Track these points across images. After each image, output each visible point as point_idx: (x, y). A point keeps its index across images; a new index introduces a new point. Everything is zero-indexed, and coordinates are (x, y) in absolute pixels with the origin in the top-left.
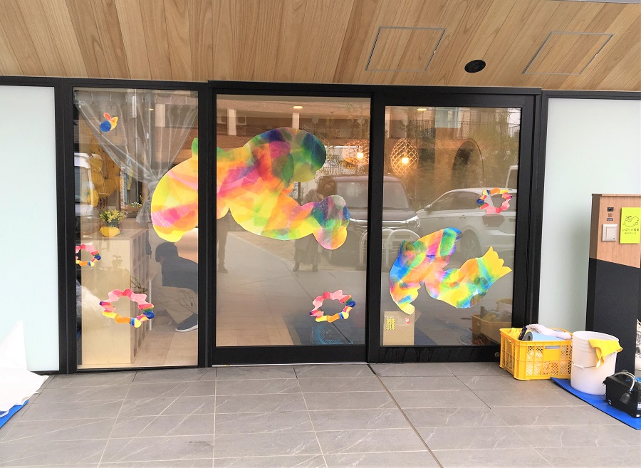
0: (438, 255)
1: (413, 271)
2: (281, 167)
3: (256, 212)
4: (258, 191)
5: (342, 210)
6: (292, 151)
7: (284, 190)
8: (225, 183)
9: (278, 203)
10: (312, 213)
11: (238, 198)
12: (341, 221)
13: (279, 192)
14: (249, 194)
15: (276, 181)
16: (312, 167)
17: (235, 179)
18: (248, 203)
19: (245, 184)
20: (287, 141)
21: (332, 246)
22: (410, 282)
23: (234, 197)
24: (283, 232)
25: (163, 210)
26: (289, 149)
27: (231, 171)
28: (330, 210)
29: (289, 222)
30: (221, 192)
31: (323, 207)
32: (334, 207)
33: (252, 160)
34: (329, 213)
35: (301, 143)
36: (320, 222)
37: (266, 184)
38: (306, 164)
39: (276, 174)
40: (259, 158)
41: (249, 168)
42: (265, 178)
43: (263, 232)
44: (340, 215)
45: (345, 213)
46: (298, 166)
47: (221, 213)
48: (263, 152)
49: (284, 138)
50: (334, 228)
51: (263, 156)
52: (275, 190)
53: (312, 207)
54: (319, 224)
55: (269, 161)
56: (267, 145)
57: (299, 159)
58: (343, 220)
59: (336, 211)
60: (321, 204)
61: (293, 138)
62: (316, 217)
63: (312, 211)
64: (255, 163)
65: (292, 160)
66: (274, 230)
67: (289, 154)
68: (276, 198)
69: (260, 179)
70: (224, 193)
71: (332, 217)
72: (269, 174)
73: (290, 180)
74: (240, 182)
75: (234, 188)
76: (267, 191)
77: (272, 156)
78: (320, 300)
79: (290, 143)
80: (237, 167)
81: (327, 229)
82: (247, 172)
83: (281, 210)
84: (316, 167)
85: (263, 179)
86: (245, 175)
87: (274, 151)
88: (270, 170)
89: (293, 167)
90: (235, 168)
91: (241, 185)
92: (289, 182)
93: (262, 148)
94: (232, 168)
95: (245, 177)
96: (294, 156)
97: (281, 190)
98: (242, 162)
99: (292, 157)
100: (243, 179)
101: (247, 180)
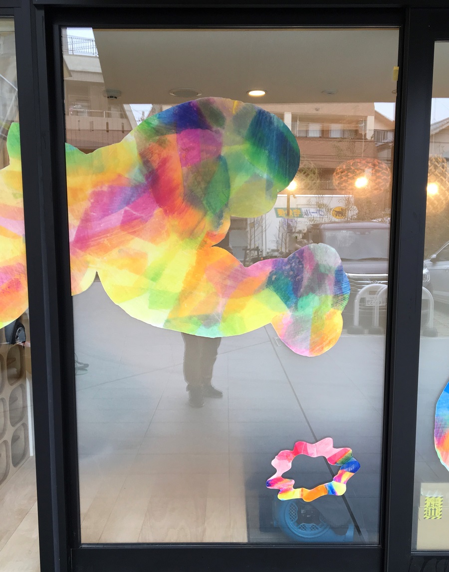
2: (203, 186)
3: (154, 279)
4: (156, 235)
5: (332, 276)
6: (225, 151)
7: (210, 235)
8: (86, 220)
9: (199, 263)
10: (271, 282)
11: (114, 253)
12: (330, 299)
13: (200, 239)
15: (193, 215)
16: (269, 185)
17: (106, 212)
19: (128, 223)
20: (215, 128)
21: (312, 350)
23: (106, 250)
26: (219, 145)
27: (98, 196)
28: (307, 275)
29: (222, 301)
30: (79, 239)
31: (292, 269)
33: (141, 172)
34: (305, 282)
35: (245, 132)
36: (286, 299)
37: (172, 222)
38: (256, 176)
39: (193, 200)
40: (155, 165)
41: (136, 187)
42: (170, 210)
43: (168, 321)
44: (329, 287)
45: (338, 282)
46: (239, 181)
48: (164, 154)
49: (209, 121)
50: (316, 312)
51: (164, 162)
53: (269, 269)
54: (283, 305)
55: (178, 172)
57: (240, 168)
58: (336, 296)
59: (319, 277)
60: (289, 262)
61: (229, 121)
62: (278, 290)
63: (270, 278)
64: (147, 178)
66: (190, 318)
67: (219, 157)
68: (195, 252)
69: (158, 211)
70: (84, 241)
71: (311, 290)
72: (179, 200)
75: (106, 231)
76: (174, 237)
77: (184, 161)
78: (287, 457)
79: (223, 132)
80: (110, 187)
81: (300, 313)
82: (132, 196)
83: (205, 276)
84: (277, 184)
85: (165, 211)
86: (128, 204)
87: (187, 150)
88: (180, 191)
89: (228, 185)
90: (105, 189)
91: (118, 224)
92: (220, 216)
93: (161, 143)
94: (99, 189)
95: (127, 208)
96: (229, 162)
97: (203, 235)
98: (120, 176)
99: (225, 164)
100: (122, 211)
101: (132, 215)
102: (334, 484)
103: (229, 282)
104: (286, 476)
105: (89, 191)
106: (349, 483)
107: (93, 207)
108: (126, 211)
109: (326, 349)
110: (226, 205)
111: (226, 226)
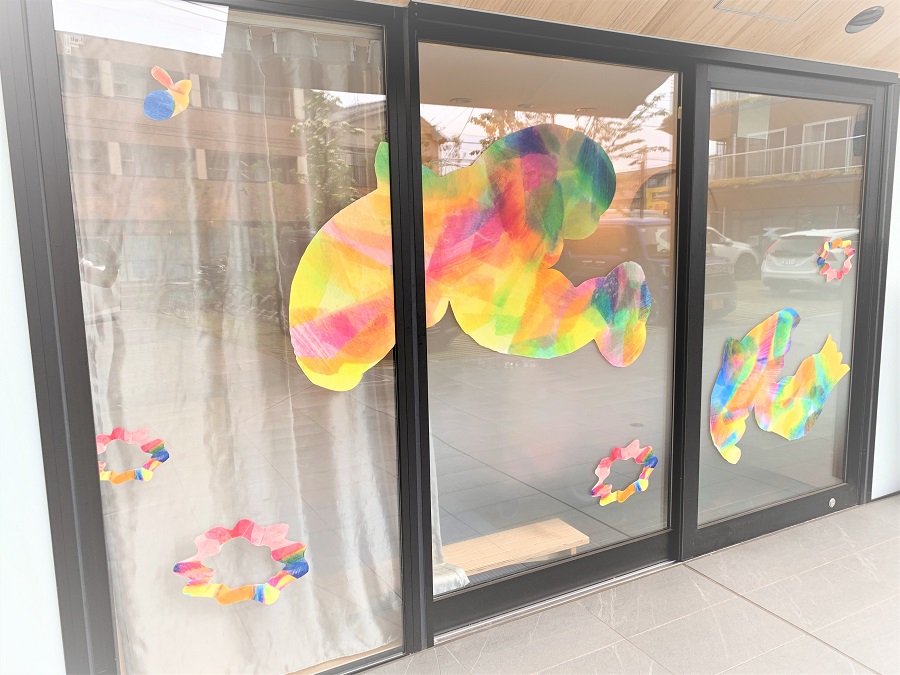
0: (771, 357)
1: (740, 389)
2: (542, 209)
3: (500, 305)
5: (639, 291)
6: (560, 176)
7: (547, 258)
9: (537, 285)
10: (594, 301)
11: (465, 280)
12: (638, 311)
13: (539, 262)
14: (485, 269)
16: (594, 208)
17: (458, 238)
18: (484, 289)
19: (479, 248)
20: (552, 153)
21: (624, 360)
22: (736, 409)
23: (457, 277)
24: (546, 342)
25: (317, 319)
26: (555, 170)
27: (451, 220)
28: (621, 291)
29: (556, 321)
31: (610, 287)
32: (627, 285)
33: (490, 195)
34: (620, 299)
35: (575, 158)
36: (606, 316)
37: (516, 247)
38: (584, 200)
41: (486, 212)
42: (514, 234)
43: (511, 346)
44: (637, 301)
45: (643, 296)
46: (571, 205)
47: (435, 314)
48: (510, 178)
49: (547, 146)
51: (510, 186)
52: (530, 257)
53: (593, 287)
54: (604, 322)
55: (521, 197)
56: (516, 161)
58: (642, 309)
60: (607, 281)
61: (563, 147)
62: (599, 307)
63: (594, 296)
65: (561, 194)
66: (531, 341)
67: (555, 182)
68: (534, 274)
69: (504, 235)
71: (624, 305)
72: (522, 224)
73: (557, 234)
74: (467, 244)
75: (458, 258)
76: (517, 261)
77: (527, 185)
78: (606, 464)
79: (558, 156)
80: (463, 211)
81: (616, 328)
82: (482, 221)
83: (542, 299)
84: (600, 207)
85: (510, 235)
86: (478, 229)
87: (529, 174)
88: (523, 214)
89: (562, 208)
90: (458, 214)
91: (469, 250)
92: (555, 239)
93: (507, 167)
94: (451, 214)
95: (477, 233)
96: (563, 186)
97: (541, 258)
98: (471, 200)
99: (560, 188)
100: (473, 237)
101: (482, 240)
102: (640, 481)
103: (562, 303)
104: (605, 483)
105: (443, 216)
106: (650, 479)
107: (447, 232)
108: (476, 236)
109: (635, 359)
110: (560, 228)
111: (560, 247)
